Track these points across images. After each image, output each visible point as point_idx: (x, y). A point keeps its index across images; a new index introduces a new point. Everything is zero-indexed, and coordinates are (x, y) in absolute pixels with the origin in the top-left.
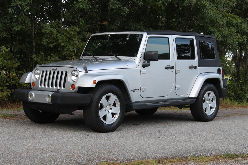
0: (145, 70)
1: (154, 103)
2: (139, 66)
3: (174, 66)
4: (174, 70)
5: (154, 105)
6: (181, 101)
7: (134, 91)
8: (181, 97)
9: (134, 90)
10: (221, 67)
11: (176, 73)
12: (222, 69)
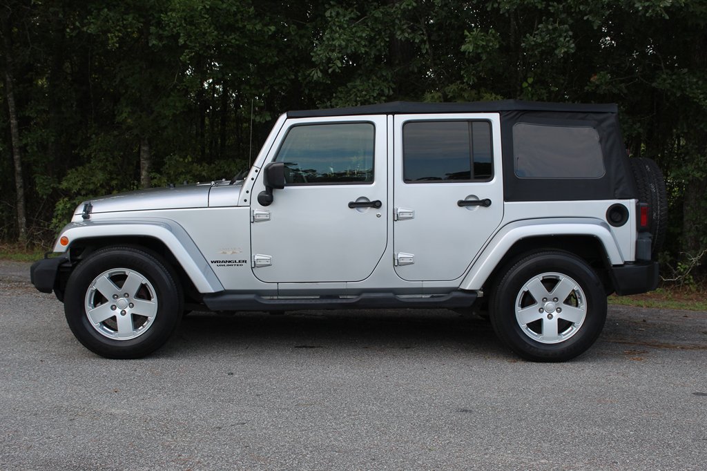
0: (266, 211)
1: (318, 297)
2: (245, 201)
3: (379, 201)
4: (382, 211)
5: (318, 302)
6: (432, 297)
7: (230, 264)
8: (424, 286)
9: (229, 262)
10: (633, 201)
11: (394, 220)
12: (638, 207)
